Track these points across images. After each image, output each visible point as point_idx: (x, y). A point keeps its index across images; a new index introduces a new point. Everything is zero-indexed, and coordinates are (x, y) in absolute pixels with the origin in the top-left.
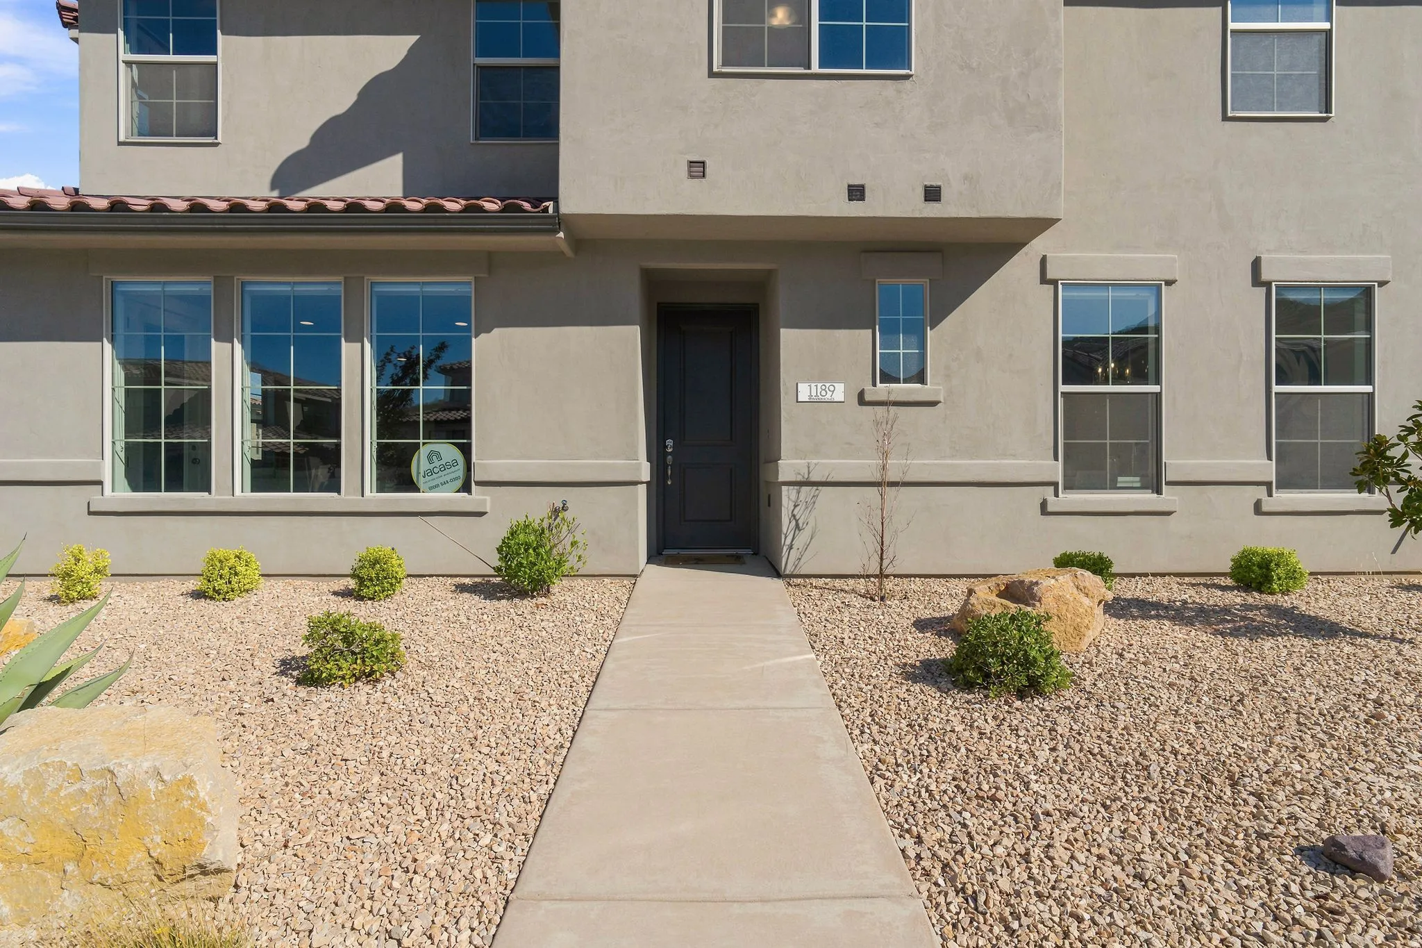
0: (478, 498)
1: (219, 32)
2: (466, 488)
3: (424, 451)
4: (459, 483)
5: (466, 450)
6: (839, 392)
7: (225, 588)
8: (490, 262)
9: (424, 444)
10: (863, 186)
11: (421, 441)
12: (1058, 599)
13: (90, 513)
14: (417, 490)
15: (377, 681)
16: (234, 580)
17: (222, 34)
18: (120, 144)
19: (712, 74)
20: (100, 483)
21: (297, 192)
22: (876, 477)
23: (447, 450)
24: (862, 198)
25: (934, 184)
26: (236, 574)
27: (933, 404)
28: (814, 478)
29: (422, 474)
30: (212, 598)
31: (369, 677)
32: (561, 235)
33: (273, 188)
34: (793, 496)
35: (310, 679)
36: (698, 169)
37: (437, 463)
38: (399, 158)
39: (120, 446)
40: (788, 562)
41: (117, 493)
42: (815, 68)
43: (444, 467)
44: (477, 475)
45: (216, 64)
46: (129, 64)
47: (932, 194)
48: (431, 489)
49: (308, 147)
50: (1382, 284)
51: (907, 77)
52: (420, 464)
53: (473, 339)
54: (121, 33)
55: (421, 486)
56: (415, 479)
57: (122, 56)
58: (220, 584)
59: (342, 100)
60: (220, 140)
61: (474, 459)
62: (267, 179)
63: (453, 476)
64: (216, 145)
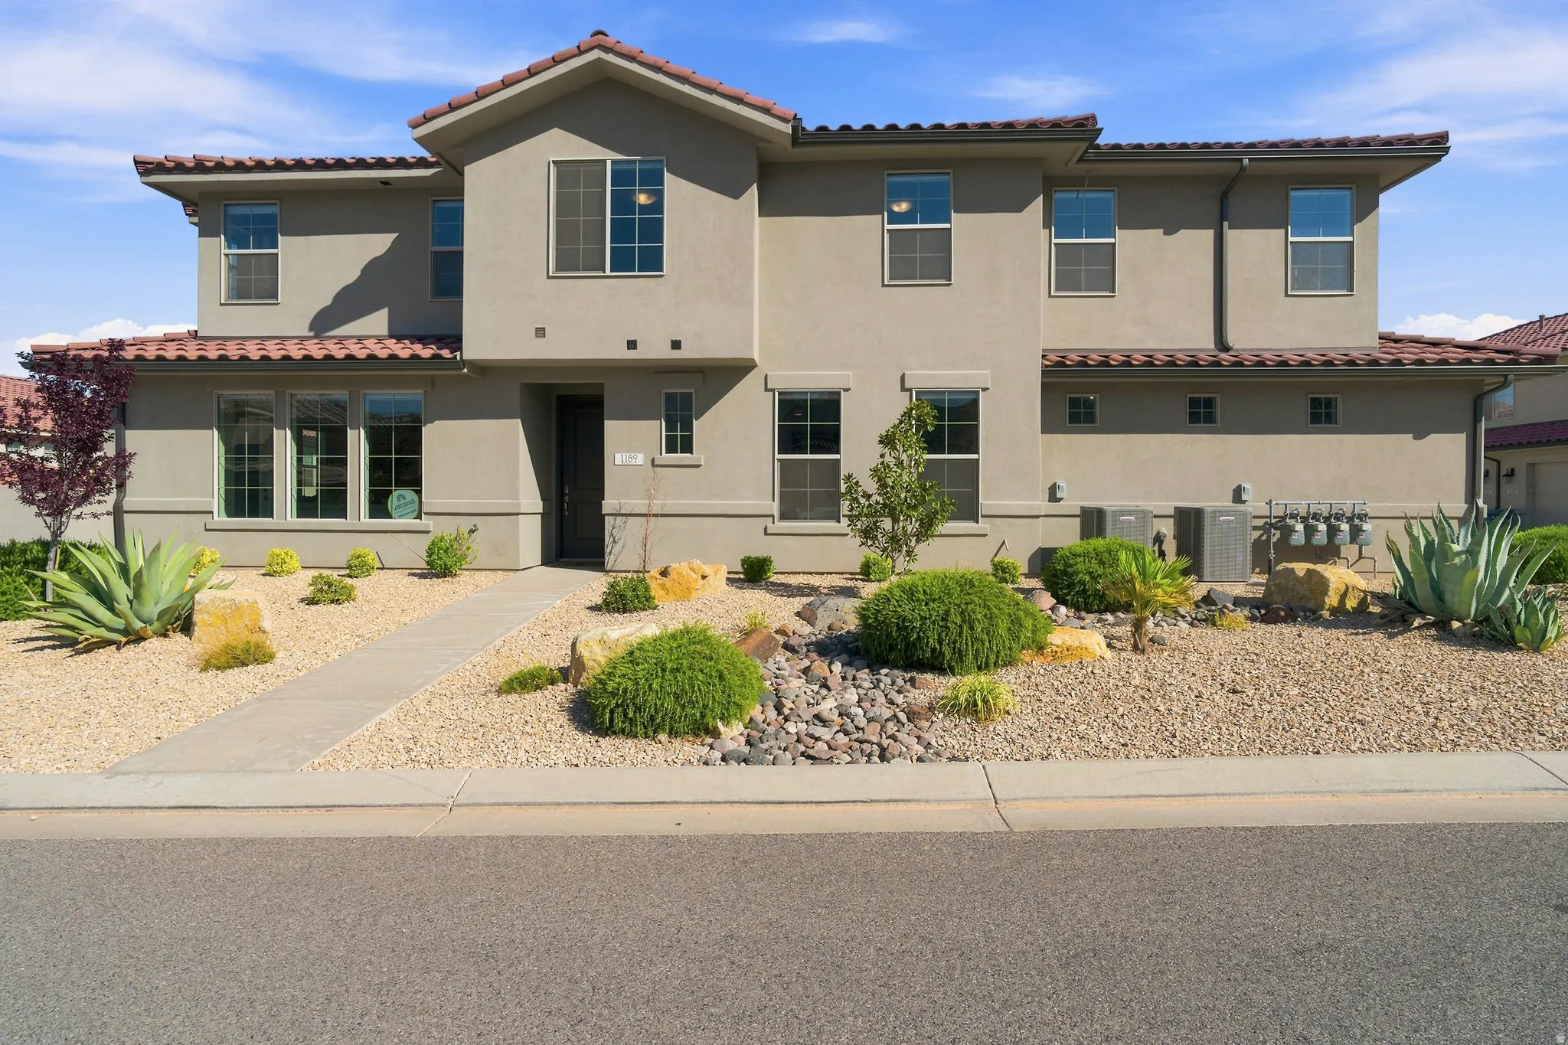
0: (426, 522)
1: (279, 235)
2: (419, 517)
3: (395, 494)
4: (415, 514)
5: (419, 492)
6: (640, 459)
7: (279, 570)
8: (433, 381)
9: (395, 490)
10: (636, 341)
11: (393, 488)
12: (680, 574)
13: (206, 530)
14: (391, 517)
15: (340, 604)
16: (284, 566)
17: (281, 235)
18: (221, 305)
19: (549, 277)
20: (212, 512)
21: (325, 332)
22: (644, 511)
23: (409, 494)
24: (635, 348)
25: (678, 339)
26: (285, 563)
27: (698, 466)
28: (622, 512)
29: (394, 508)
30: (272, 576)
31: (337, 601)
32: (465, 370)
33: (311, 329)
34: (612, 522)
35: (311, 602)
36: (541, 332)
37: (402, 501)
38: (385, 311)
39: (222, 491)
40: (609, 565)
41: (220, 518)
42: (608, 272)
43: (406, 504)
44: (425, 509)
45: (277, 254)
46: (227, 255)
47: (676, 345)
48: (400, 517)
49: (331, 304)
50: (985, 390)
51: (662, 276)
52: (393, 502)
53: (423, 428)
54: (223, 237)
55: (394, 513)
56: (390, 510)
57: (223, 251)
58: (276, 568)
59: (352, 275)
60: (279, 301)
61: (423, 500)
62: (307, 325)
63: (412, 509)
64: (277, 304)
